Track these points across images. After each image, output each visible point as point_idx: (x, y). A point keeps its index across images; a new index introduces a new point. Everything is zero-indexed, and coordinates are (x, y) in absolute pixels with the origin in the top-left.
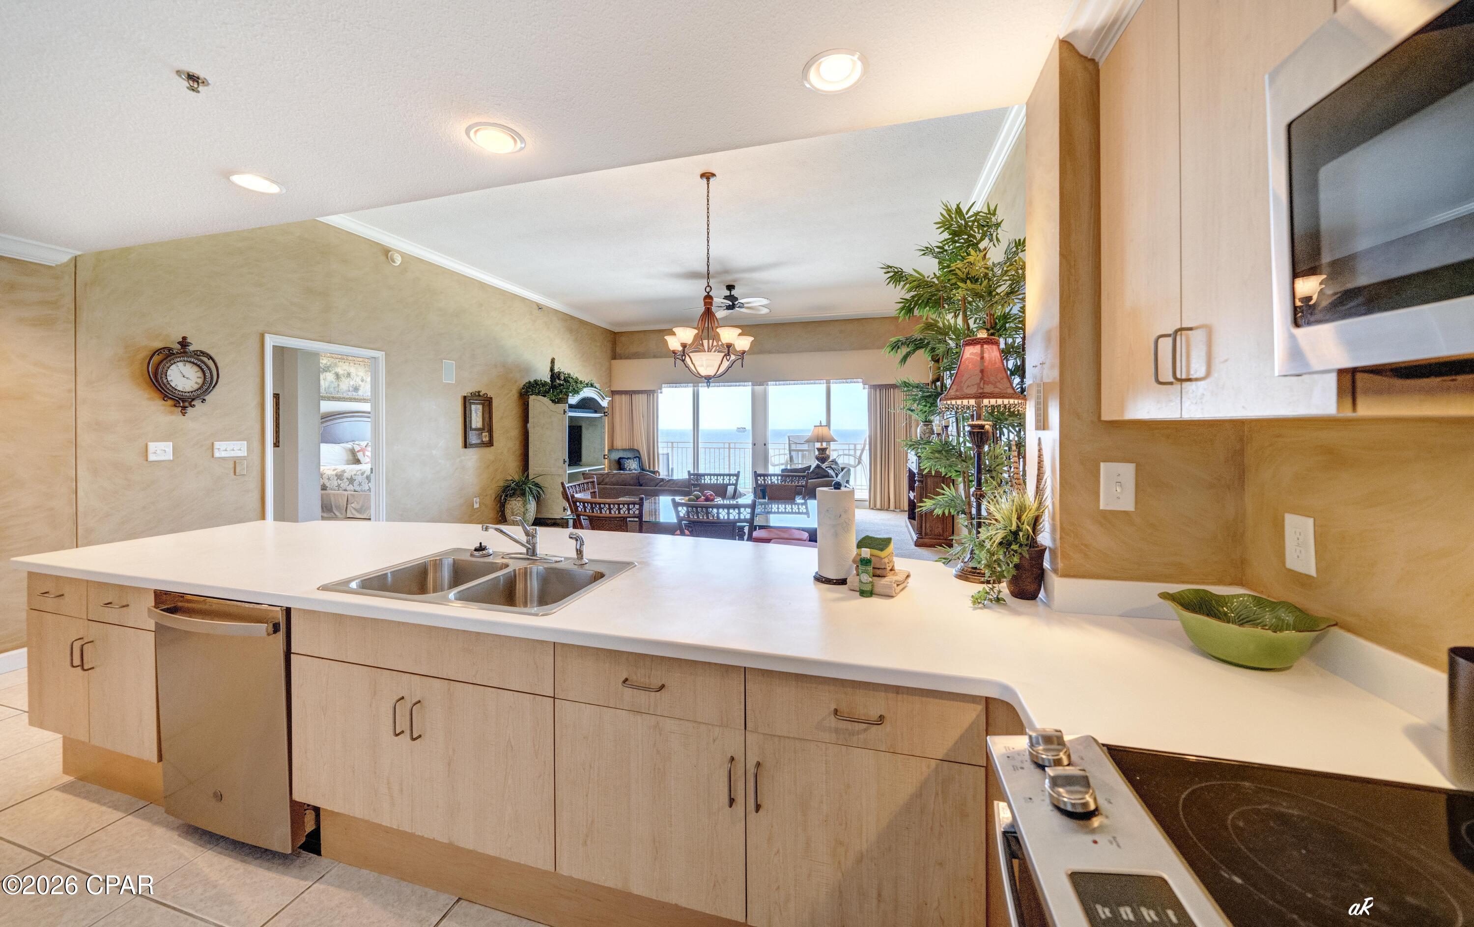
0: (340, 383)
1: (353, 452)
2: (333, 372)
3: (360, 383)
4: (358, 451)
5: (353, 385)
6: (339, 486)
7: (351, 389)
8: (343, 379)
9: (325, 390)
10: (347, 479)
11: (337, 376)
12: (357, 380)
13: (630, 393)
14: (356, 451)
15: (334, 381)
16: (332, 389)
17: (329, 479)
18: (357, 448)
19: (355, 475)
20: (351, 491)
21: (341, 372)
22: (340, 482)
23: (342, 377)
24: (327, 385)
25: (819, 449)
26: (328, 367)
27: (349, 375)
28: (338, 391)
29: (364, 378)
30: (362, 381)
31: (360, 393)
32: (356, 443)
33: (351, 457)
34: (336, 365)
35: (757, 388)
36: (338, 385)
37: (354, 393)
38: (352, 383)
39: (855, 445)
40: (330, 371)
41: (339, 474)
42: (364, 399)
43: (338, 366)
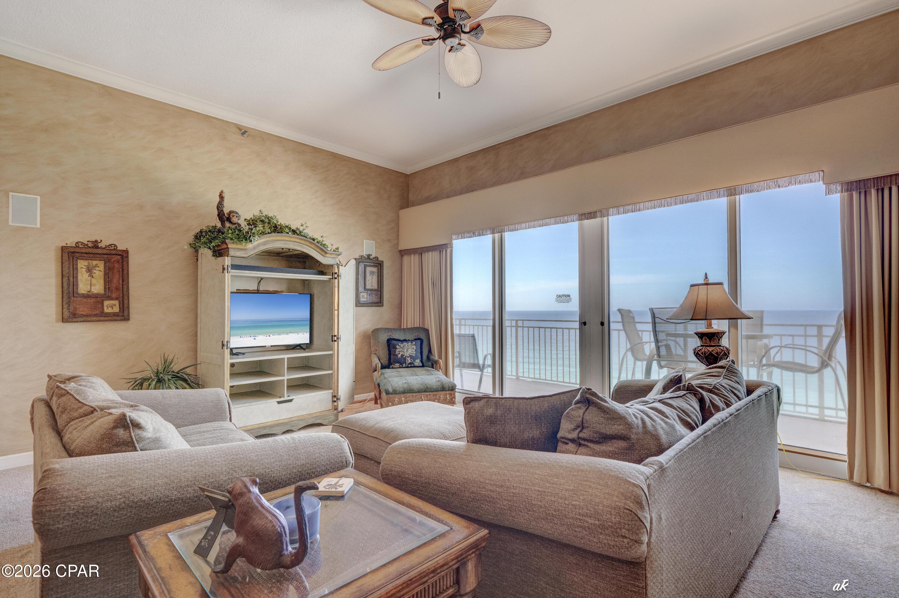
13: (420, 251)
25: (701, 335)
35: (586, 222)
39: (820, 327)
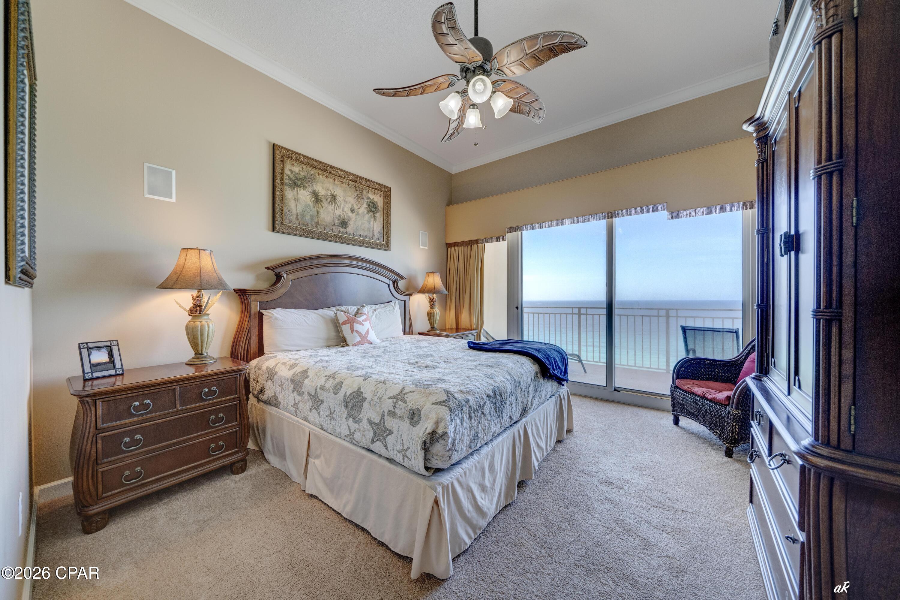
0: (321, 211)
1: (336, 325)
2: (310, 190)
3: (350, 214)
4: (344, 323)
5: (340, 216)
6: (296, 406)
7: (336, 222)
8: (325, 204)
9: (297, 218)
10: (309, 394)
11: (317, 198)
12: (346, 209)
14: (341, 322)
15: (312, 205)
16: (308, 218)
17: (281, 385)
18: (342, 317)
19: (323, 388)
20: (315, 425)
21: (322, 192)
22: (298, 398)
23: (324, 200)
24: (300, 209)
26: (303, 179)
27: (333, 198)
28: (318, 223)
29: (355, 207)
30: (353, 211)
31: (350, 229)
32: (343, 308)
33: (333, 334)
34: (313, 179)
36: (318, 212)
37: (342, 229)
38: (338, 212)
40: (305, 188)
41: (297, 378)
42: (355, 240)
43: (318, 182)
